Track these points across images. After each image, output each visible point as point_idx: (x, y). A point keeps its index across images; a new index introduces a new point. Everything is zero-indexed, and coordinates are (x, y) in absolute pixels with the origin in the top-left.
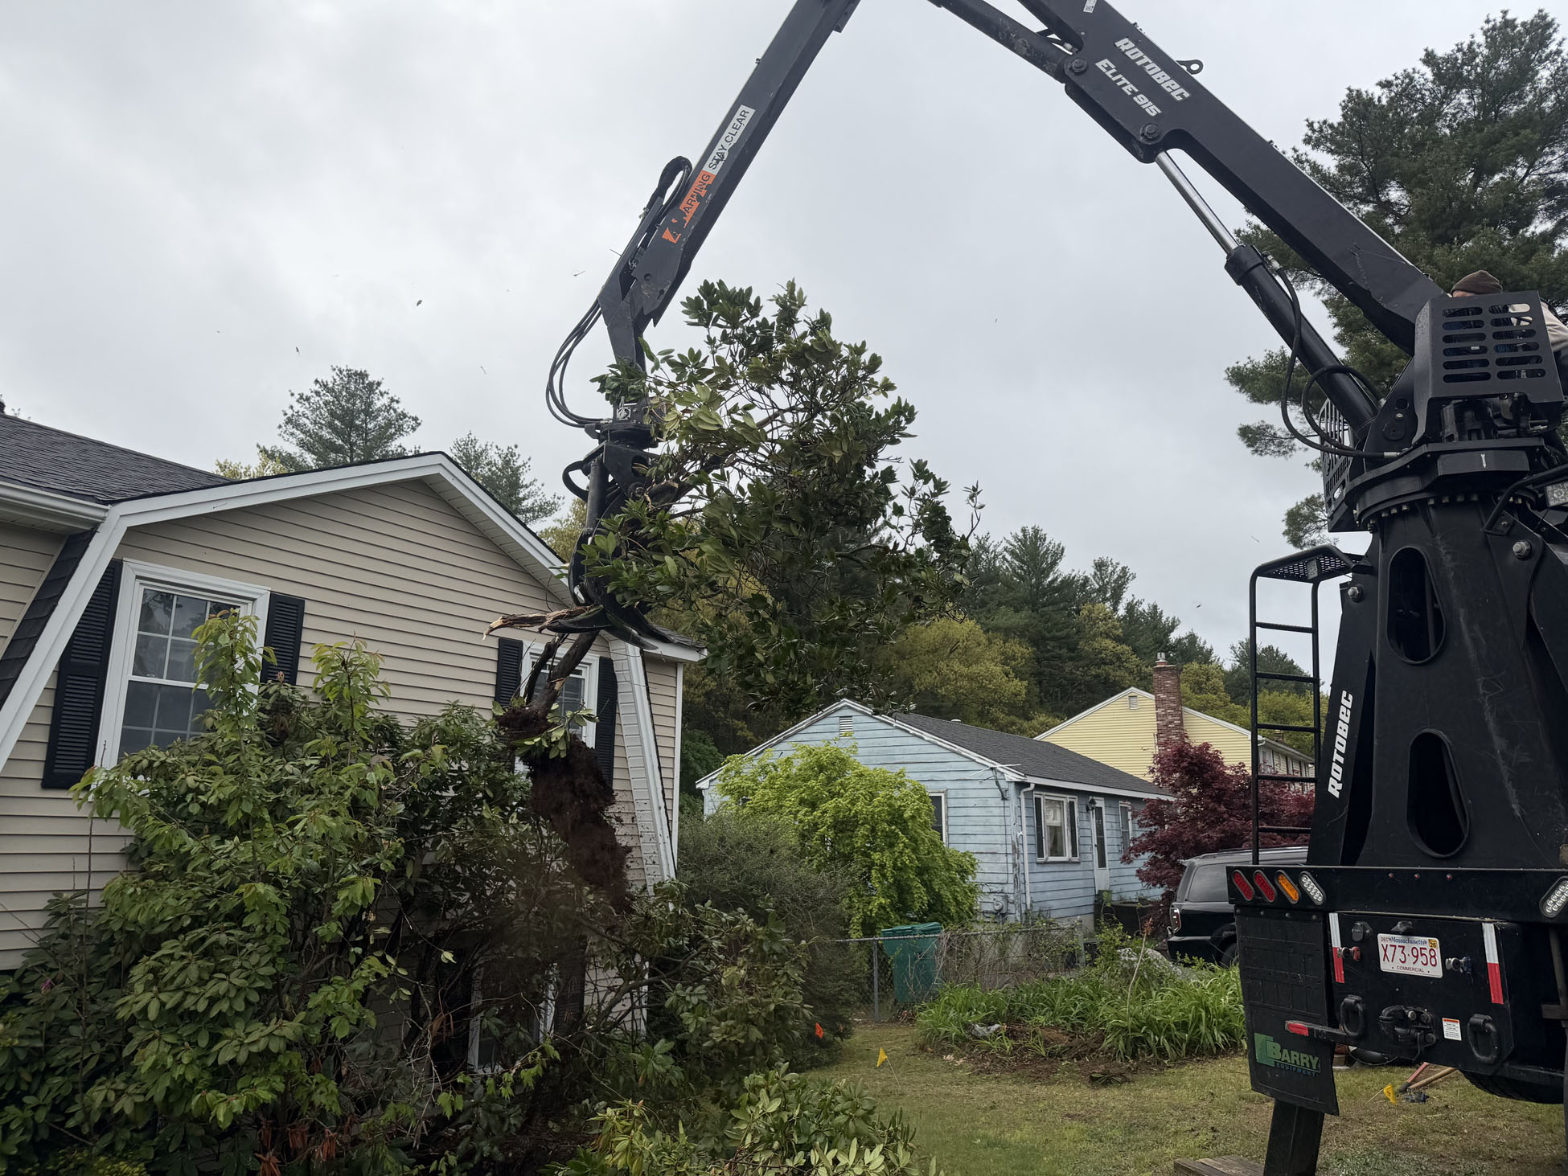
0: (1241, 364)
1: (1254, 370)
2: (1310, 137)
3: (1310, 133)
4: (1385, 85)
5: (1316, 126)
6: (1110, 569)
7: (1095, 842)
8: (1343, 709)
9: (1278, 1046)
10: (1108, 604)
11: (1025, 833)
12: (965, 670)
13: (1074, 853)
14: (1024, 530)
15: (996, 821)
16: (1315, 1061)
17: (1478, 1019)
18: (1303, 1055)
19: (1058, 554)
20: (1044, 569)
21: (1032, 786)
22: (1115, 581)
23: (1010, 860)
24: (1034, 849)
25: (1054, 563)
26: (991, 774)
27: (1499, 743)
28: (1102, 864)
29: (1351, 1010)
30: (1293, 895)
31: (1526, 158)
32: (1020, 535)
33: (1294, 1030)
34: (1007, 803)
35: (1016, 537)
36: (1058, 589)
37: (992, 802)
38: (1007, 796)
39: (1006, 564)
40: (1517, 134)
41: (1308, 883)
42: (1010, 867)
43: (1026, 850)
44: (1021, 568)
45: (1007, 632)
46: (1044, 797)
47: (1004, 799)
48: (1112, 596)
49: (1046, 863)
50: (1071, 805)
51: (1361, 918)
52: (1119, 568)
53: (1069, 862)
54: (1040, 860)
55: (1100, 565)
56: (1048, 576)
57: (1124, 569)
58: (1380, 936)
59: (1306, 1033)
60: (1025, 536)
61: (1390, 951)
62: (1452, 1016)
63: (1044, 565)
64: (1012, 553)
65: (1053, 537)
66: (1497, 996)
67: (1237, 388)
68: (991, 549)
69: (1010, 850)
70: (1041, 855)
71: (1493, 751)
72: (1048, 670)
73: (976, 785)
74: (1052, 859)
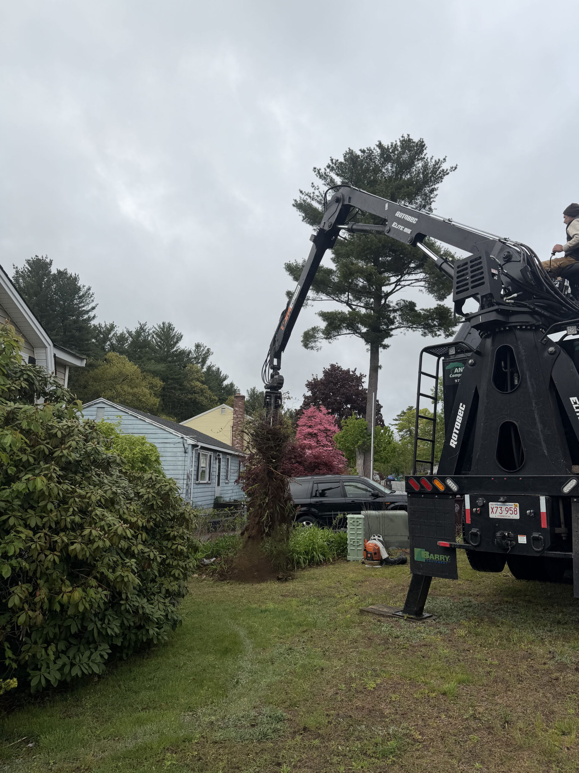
0: (291, 262)
1: (297, 266)
2: (330, 165)
3: (331, 164)
4: (363, 151)
5: (334, 161)
6: (202, 348)
7: (217, 474)
8: (460, 411)
9: (428, 553)
10: (199, 365)
11: (193, 469)
12: (131, 391)
13: (209, 480)
14: (164, 324)
15: (180, 463)
16: (447, 558)
17: (536, 535)
18: (441, 556)
19: (180, 338)
20: (172, 344)
21: (199, 447)
22: (204, 355)
23: (185, 482)
24: (195, 478)
25: (177, 342)
26: (181, 440)
27: (539, 426)
28: (218, 485)
29: (475, 535)
30: (441, 488)
31: (408, 198)
32: (162, 325)
33: (442, 545)
34: (187, 455)
35: (159, 327)
36: (176, 356)
37: (179, 454)
38: (187, 451)
39: (154, 340)
40: (408, 188)
41: (450, 483)
42: (185, 486)
43: (193, 477)
44: (160, 342)
45: (155, 374)
46: (202, 452)
47: (185, 452)
48: (202, 361)
49: (199, 484)
50: (211, 456)
51: (482, 496)
52: (206, 349)
53: (207, 483)
54: (197, 482)
55: (198, 346)
56: (174, 348)
57: (208, 349)
58: (490, 503)
59: (448, 546)
60: (164, 326)
61: (495, 510)
62: (522, 534)
63: (172, 343)
64: (156, 334)
65: (178, 329)
66: (544, 524)
67: (288, 273)
68: (147, 330)
69: (186, 477)
70: (197, 480)
71: (538, 429)
72: (168, 394)
73: (172, 445)
74: (201, 482)
